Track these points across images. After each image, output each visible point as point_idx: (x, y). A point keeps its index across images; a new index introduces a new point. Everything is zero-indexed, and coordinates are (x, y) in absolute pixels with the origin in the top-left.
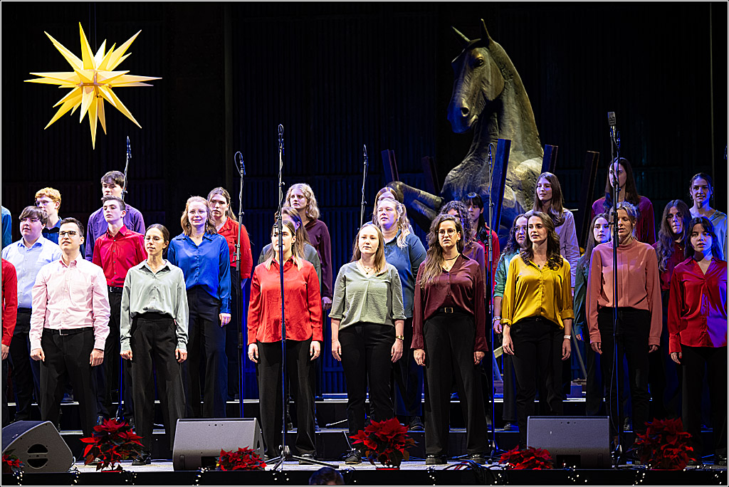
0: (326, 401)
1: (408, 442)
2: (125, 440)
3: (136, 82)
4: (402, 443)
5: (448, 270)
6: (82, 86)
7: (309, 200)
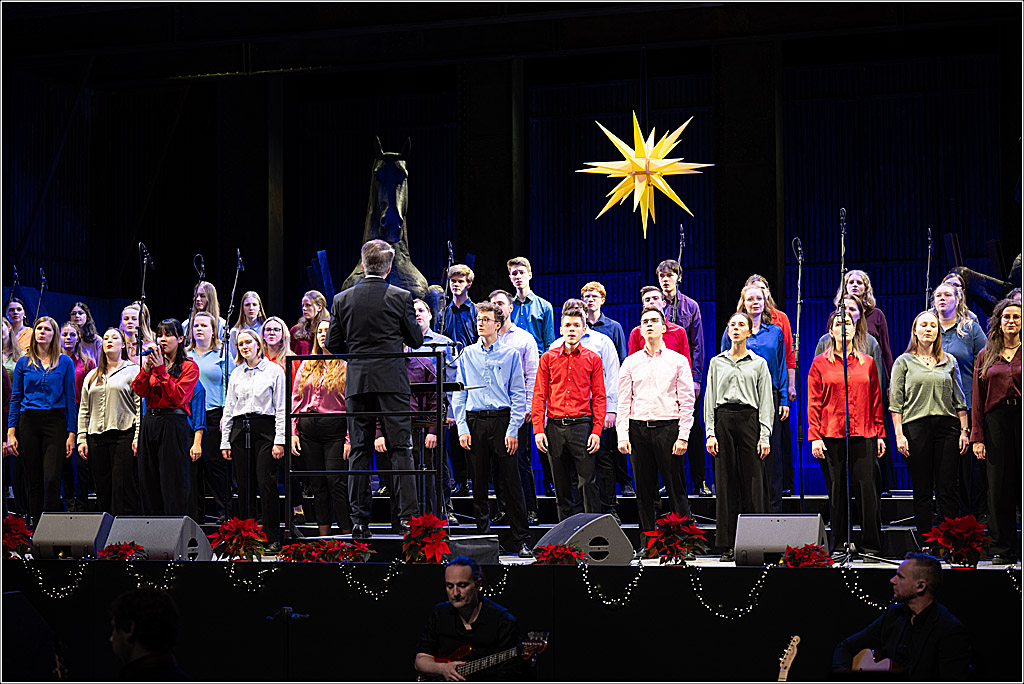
0: (894, 497)
1: (985, 541)
2: (688, 534)
3: (686, 170)
4: (979, 541)
5: (1009, 361)
6: (634, 175)
7: (867, 288)
